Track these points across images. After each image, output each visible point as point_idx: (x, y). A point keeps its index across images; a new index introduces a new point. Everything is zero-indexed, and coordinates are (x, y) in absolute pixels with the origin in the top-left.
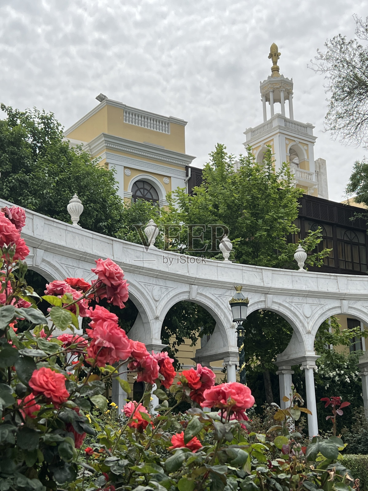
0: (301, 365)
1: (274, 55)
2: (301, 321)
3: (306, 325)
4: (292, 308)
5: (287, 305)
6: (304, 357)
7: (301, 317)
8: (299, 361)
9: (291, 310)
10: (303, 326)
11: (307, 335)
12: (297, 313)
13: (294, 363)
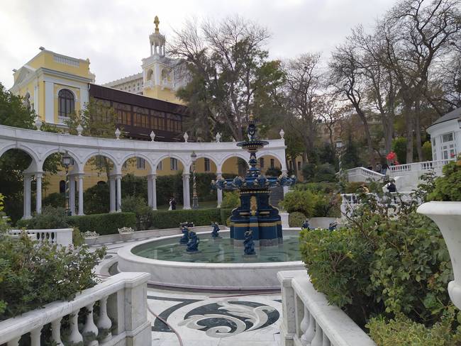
1: (157, 22)
5: (109, 154)
7: (116, 158)
9: (111, 156)
10: (117, 162)
11: (118, 166)
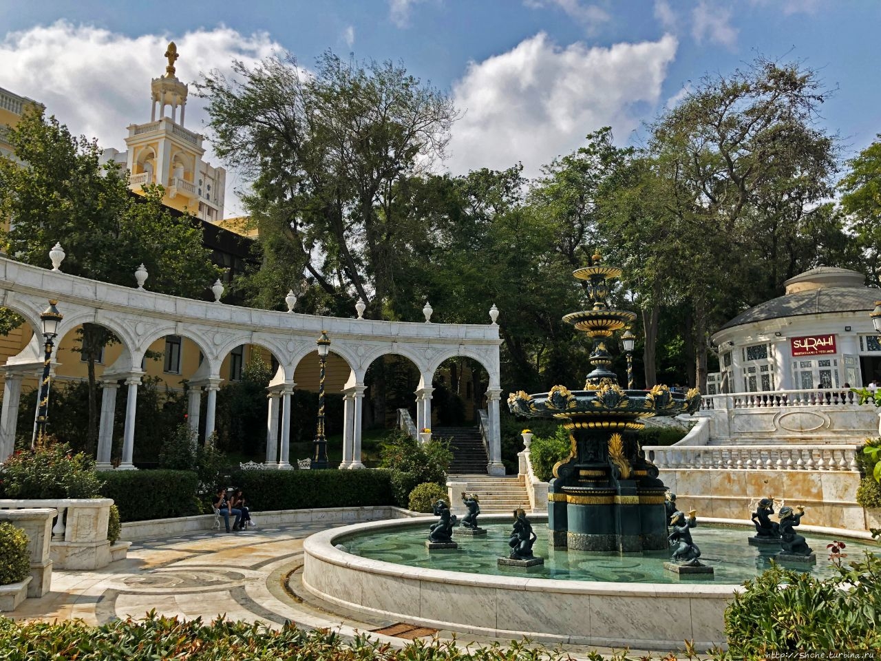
0: (126, 380)
2: (131, 339)
3: (137, 342)
4: (124, 325)
5: (119, 321)
6: (130, 373)
7: (132, 335)
8: (125, 376)
9: (122, 327)
10: (133, 343)
11: (136, 352)
12: (129, 330)
13: (121, 378)
